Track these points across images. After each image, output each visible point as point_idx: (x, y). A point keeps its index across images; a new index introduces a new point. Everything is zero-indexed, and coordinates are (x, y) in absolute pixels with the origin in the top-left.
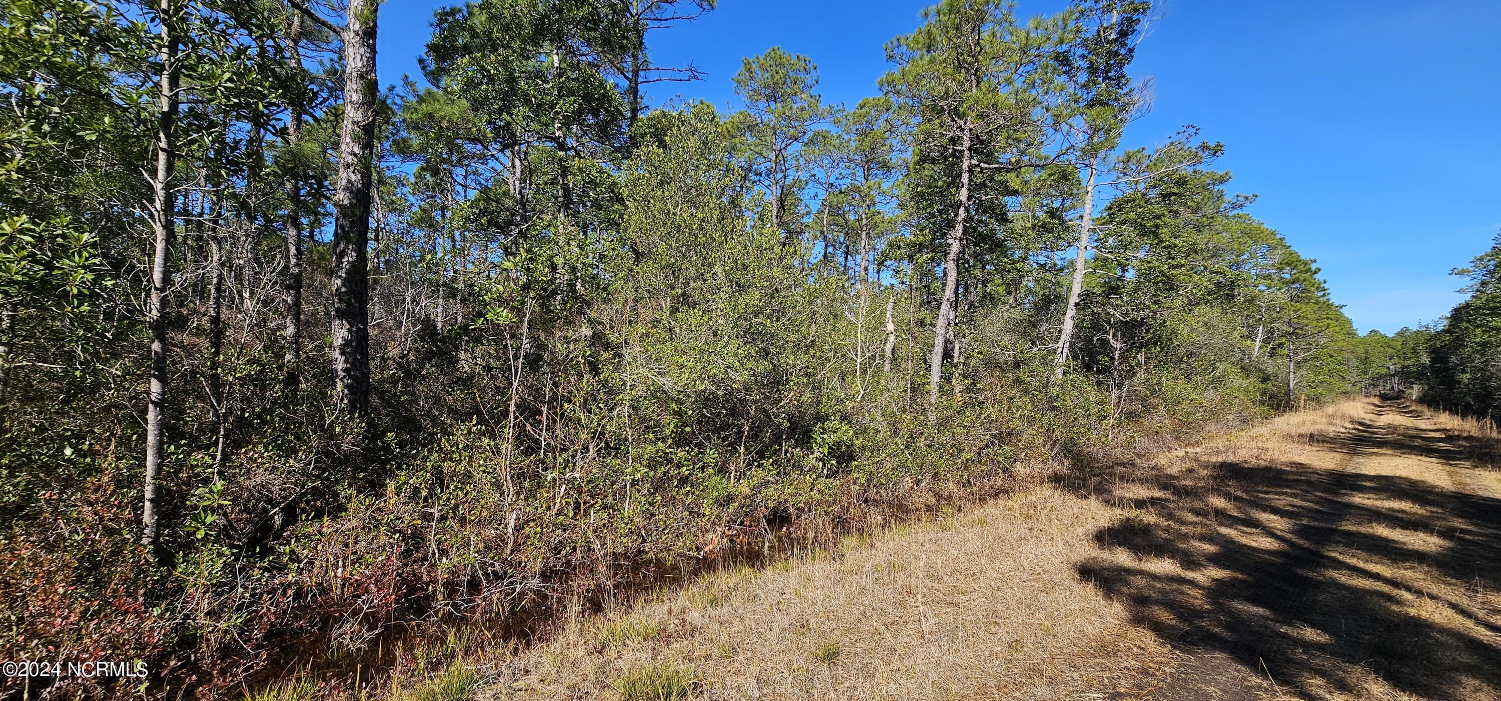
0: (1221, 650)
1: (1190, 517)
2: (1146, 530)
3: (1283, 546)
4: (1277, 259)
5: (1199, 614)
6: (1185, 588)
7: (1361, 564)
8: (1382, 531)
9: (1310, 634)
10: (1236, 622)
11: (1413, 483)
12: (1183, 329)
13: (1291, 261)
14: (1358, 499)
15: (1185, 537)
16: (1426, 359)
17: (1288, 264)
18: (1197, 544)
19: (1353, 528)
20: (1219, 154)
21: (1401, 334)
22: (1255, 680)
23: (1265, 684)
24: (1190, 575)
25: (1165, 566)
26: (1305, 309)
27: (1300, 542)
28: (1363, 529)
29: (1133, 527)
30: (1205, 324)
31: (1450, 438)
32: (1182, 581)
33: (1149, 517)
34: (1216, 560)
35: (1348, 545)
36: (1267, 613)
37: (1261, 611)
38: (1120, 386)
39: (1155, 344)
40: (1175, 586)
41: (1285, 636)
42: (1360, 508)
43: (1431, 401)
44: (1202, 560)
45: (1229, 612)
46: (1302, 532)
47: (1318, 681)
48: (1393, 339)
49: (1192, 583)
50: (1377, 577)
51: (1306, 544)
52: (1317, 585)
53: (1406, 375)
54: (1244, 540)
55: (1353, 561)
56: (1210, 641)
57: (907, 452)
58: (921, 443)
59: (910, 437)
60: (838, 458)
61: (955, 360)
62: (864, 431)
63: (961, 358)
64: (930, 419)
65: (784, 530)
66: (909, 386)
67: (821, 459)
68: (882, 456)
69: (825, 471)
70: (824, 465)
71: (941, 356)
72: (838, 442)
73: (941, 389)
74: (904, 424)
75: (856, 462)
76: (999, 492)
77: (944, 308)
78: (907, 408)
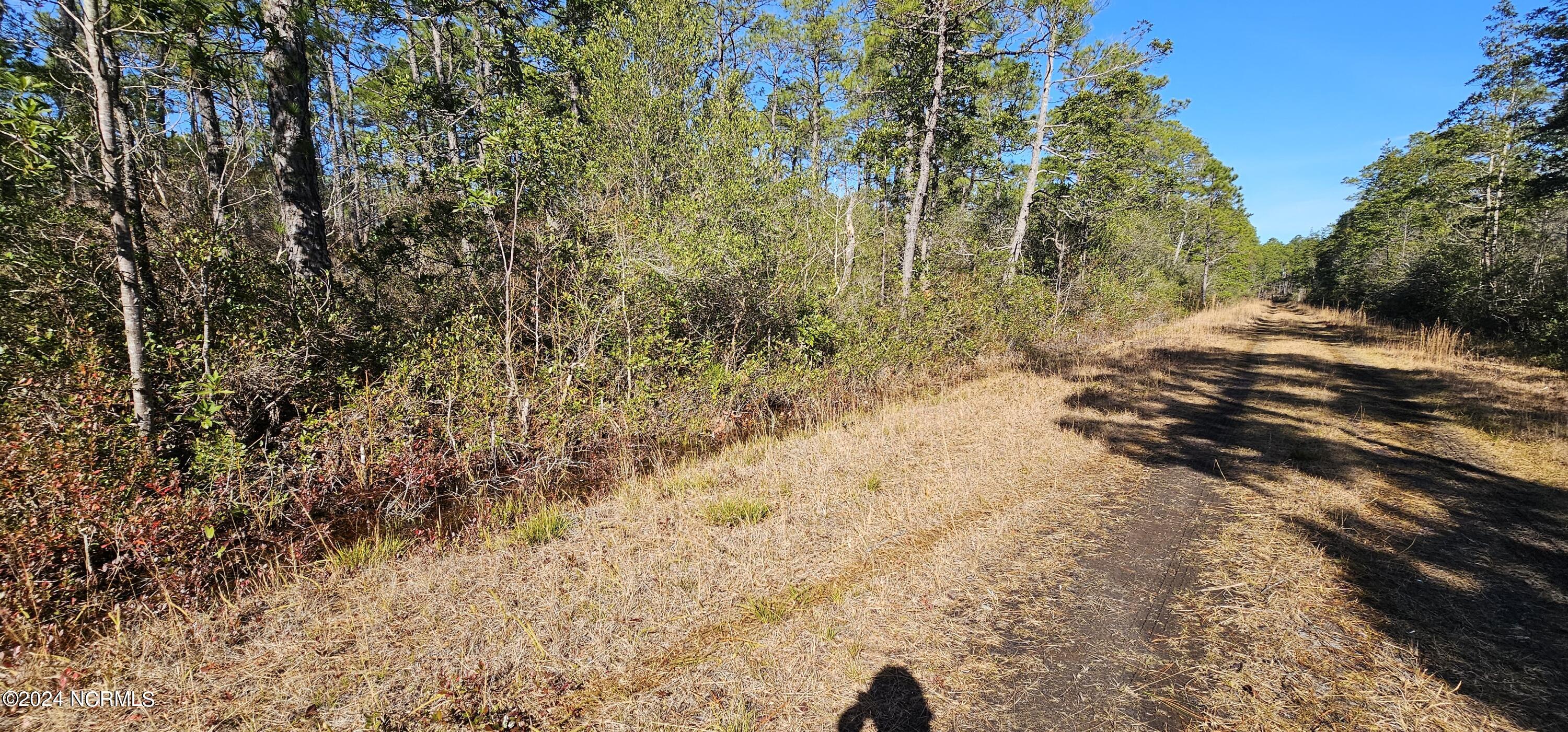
0: (1180, 465)
1: (1137, 386)
2: (1104, 396)
3: (1213, 402)
4: (1202, 166)
5: (1160, 446)
6: (1145, 431)
7: (1273, 410)
8: (1286, 389)
9: (1242, 452)
10: (1187, 449)
11: (1308, 359)
12: (1121, 232)
13: (1214, 169)
14: (1265, 370)
15: (1136, 399)
16: (1313, 265)
17: (1211, 171)
18: (1146, 403)
19: (1264, 388)
20: (1168, 52)
21: (1294, 241)
22: (1208, 479)
23: (1215, 481)
24: (1145, 423)
25: (1126, 418)
26: (1222, 214)
27: (1226, 398)
28: (1271, 388)
29: (1093, 394)
30: (1139, 227)
31: (1330, 327)
32: (1142, 427)
33: (1106, 387)
34: (1164, 413)
35: (1263, 399)
36: (1209, 442)
37: (1204, 441)
38: (1063, 286)
39: (1096, 246)
40: (1136, 430)
41: (1225, 454)
42: (1268, 375)
43: (1314, 301)
44: (1154, 413)
45: (1180, 443)
46: (1227, 392)
47: (1252, 477)
48: (1287, 247)
49: (1148, 427)
50: (1284, 416)
51: (1230, 400)
52: (1242, 424)
53: (1295, 279)
54: (1183, 399)
55: (1267, 408)
56: (1171, 460)
57: (883, 345)
58: (896, 336)
59: (886, 330)
60: (823, 350)
61: (923, 258)
62: (843, 326)
63: (928, 255)
64: (903, 314)
65: (782, 414)
66: (883, 282)
67: (807, 352)
68: (862, 349)
69: (810, 363)
70: (809, 357)
71: (912, 252)
72: (823, 334)
73: (912, 285)
74: (881, 318)
75: (838, 355)
76: (967, 378)
77: (917, 203)
78: (882, 303)
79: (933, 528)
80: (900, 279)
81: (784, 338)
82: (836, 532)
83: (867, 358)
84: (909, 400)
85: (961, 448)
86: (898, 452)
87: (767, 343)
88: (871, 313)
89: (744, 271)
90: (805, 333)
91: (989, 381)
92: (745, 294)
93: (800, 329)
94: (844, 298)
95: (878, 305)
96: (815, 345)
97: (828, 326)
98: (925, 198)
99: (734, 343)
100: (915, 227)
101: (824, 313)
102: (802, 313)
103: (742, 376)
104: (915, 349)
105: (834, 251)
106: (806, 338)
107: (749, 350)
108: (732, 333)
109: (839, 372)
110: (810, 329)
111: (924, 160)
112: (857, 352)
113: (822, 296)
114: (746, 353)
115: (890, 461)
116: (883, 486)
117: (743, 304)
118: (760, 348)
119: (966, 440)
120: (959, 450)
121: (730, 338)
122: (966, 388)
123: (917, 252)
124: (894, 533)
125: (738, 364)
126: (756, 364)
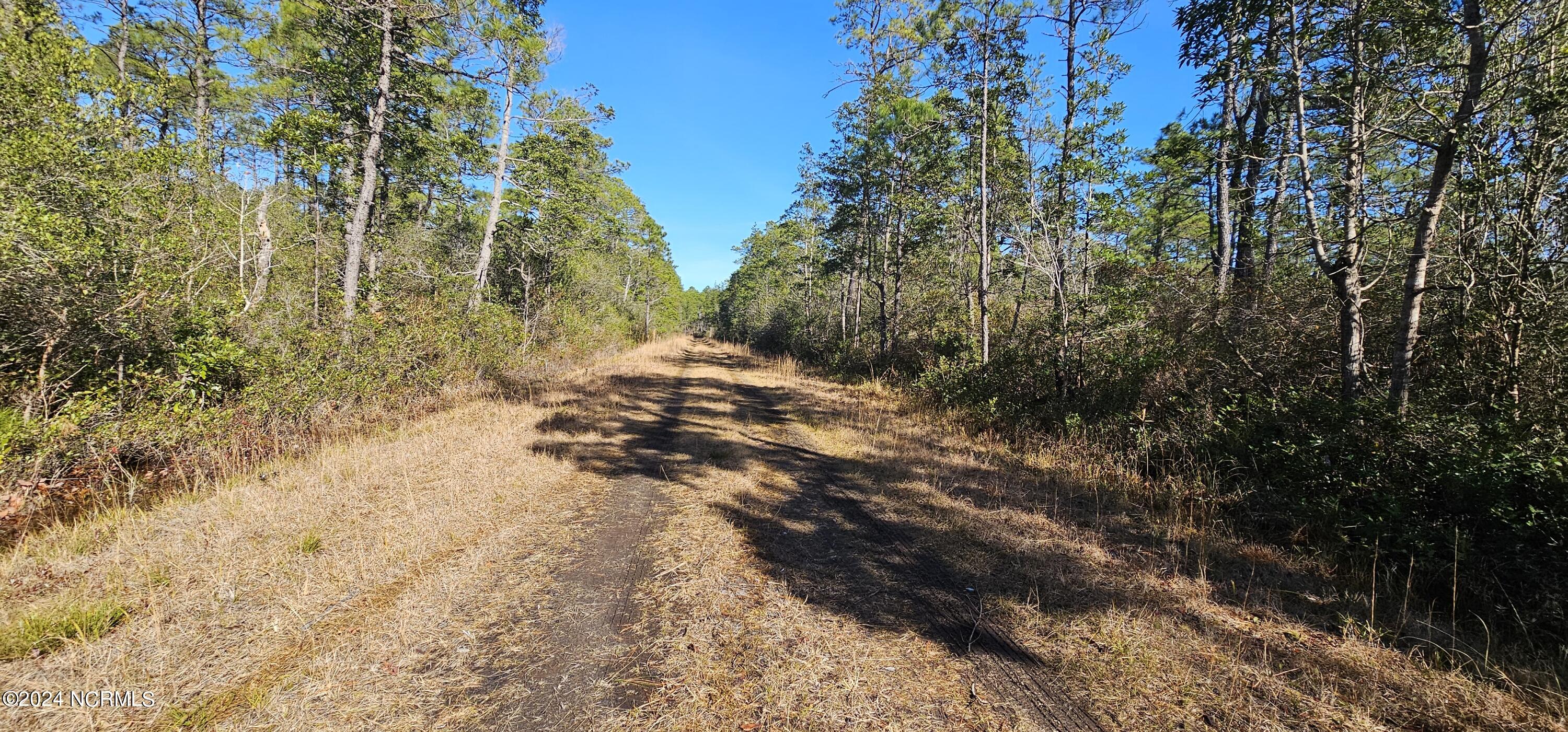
0: (636, 474)
1: (599, 409)
2: (572, 419)
3: (658, 418)
4: (641, 222)
5: (619, 459)
6: (607, 448)
7: (697, 421)
8: (705, 404)
9: (679, 457)
10: (641, 459)
11: (716, 381)
12: (580, 270)
13: (650, 225)
14: (691, 390)
15: (599, 420)
16: (717, 309)
17: (648, 226)
18: (607, 423)
19: (691, 405)
20: (612, 117)
21: (705, 291)
22: (657, 483)
23: (662, 483)
24: (607, 440)
25: (591, 437)
26: (658, 264)
27: (666, 415)
28: (695, 405)
29: (561, 418)
30: (595, 267)
31: (730, 357)
32: (604, 444)
33: (573, 411)
34: (622, 430)
35: (690, 413)
36: (656, 452)
37: (653, 451)
38: (531, 316)
39: (559, 280)
40: (600, 448)
41: (667, 461)
42: (693, 394)
43: (719, 337)
44: (614, 432)
45: (635, 455)
46: (667, 410)
47: (687, 476)
48: (701, 295)
49: (610, 444)
50: (706, 426)
51: (669, 415)
52: (678, 434)
53: (706, 319)
54: (636, 418)
55: (694, 421)
56: (628, 471)
57: (320, 375)
58: (337, 364)
59: (324, 358)
60: (224, 382)
61: (372, 276)
62: (257, 352)
63: (378, 273)
64: (346, 339)
65: (150, 474)
66: (316, 299)
67: (194, 386)
68: (287, 381)
69: (202, 401)
70: (199, 394)
71: (356, 267)
72: (224, 363)
73: (357, 305)
74: (314, 343)
75: (250, 389)
76: (432, 410)
77: (362, 212)
78: (316, 325)
79: (395, 580)
80: (342, 298)
81: (150, 367)
82: (252, 616)
83: (296, 392)
84: (358, 439)
85: (427, 486)
86: (345, 501)
87: (116, 376)
88: (300, 337)
89: (64, 270)
90: (190, 360)
91: (457, 412)
92: (66, 303)
93: (182, 355)
94: (257, 316)
95: (310, 326)
96: (209, 378)
97: (231, 351)
98: (372, 208)
99: (42, 373)
100: (360, 238)
101: (223, 334)
102: (182, 335)
103: (64, 425)
104: (364, 379)
105: (238, 255)
106: (192, 367)
107: (79, 384)
108: (40, 360)
109: (251, 411)
110: (200, 355)
111: (369, 164)
112: (279, 385)
113: (220, 312)
114: (71, 391)
115: (334, 513)
116: (325, 545)
117: (63, 318)
118: (103, 383)
119: (432, 477)
120: (425, 488)
121: (36, 368)
122: (432, 420)
123: (363, 267)
124: (342, 597)
125: (54, 408)
126: (92, 407)
